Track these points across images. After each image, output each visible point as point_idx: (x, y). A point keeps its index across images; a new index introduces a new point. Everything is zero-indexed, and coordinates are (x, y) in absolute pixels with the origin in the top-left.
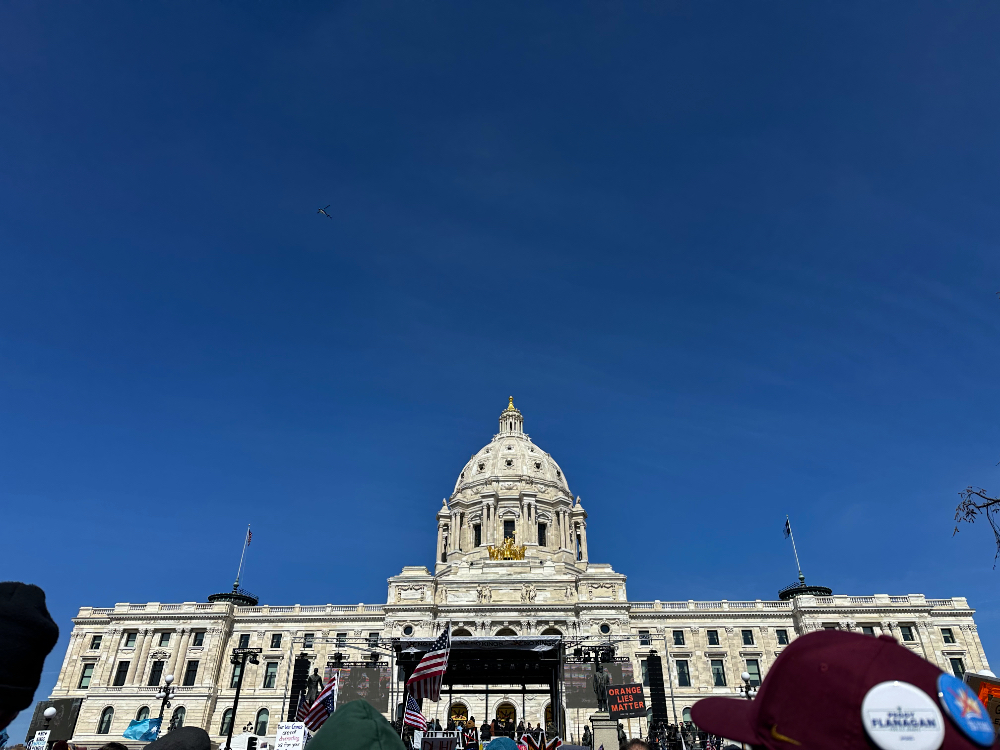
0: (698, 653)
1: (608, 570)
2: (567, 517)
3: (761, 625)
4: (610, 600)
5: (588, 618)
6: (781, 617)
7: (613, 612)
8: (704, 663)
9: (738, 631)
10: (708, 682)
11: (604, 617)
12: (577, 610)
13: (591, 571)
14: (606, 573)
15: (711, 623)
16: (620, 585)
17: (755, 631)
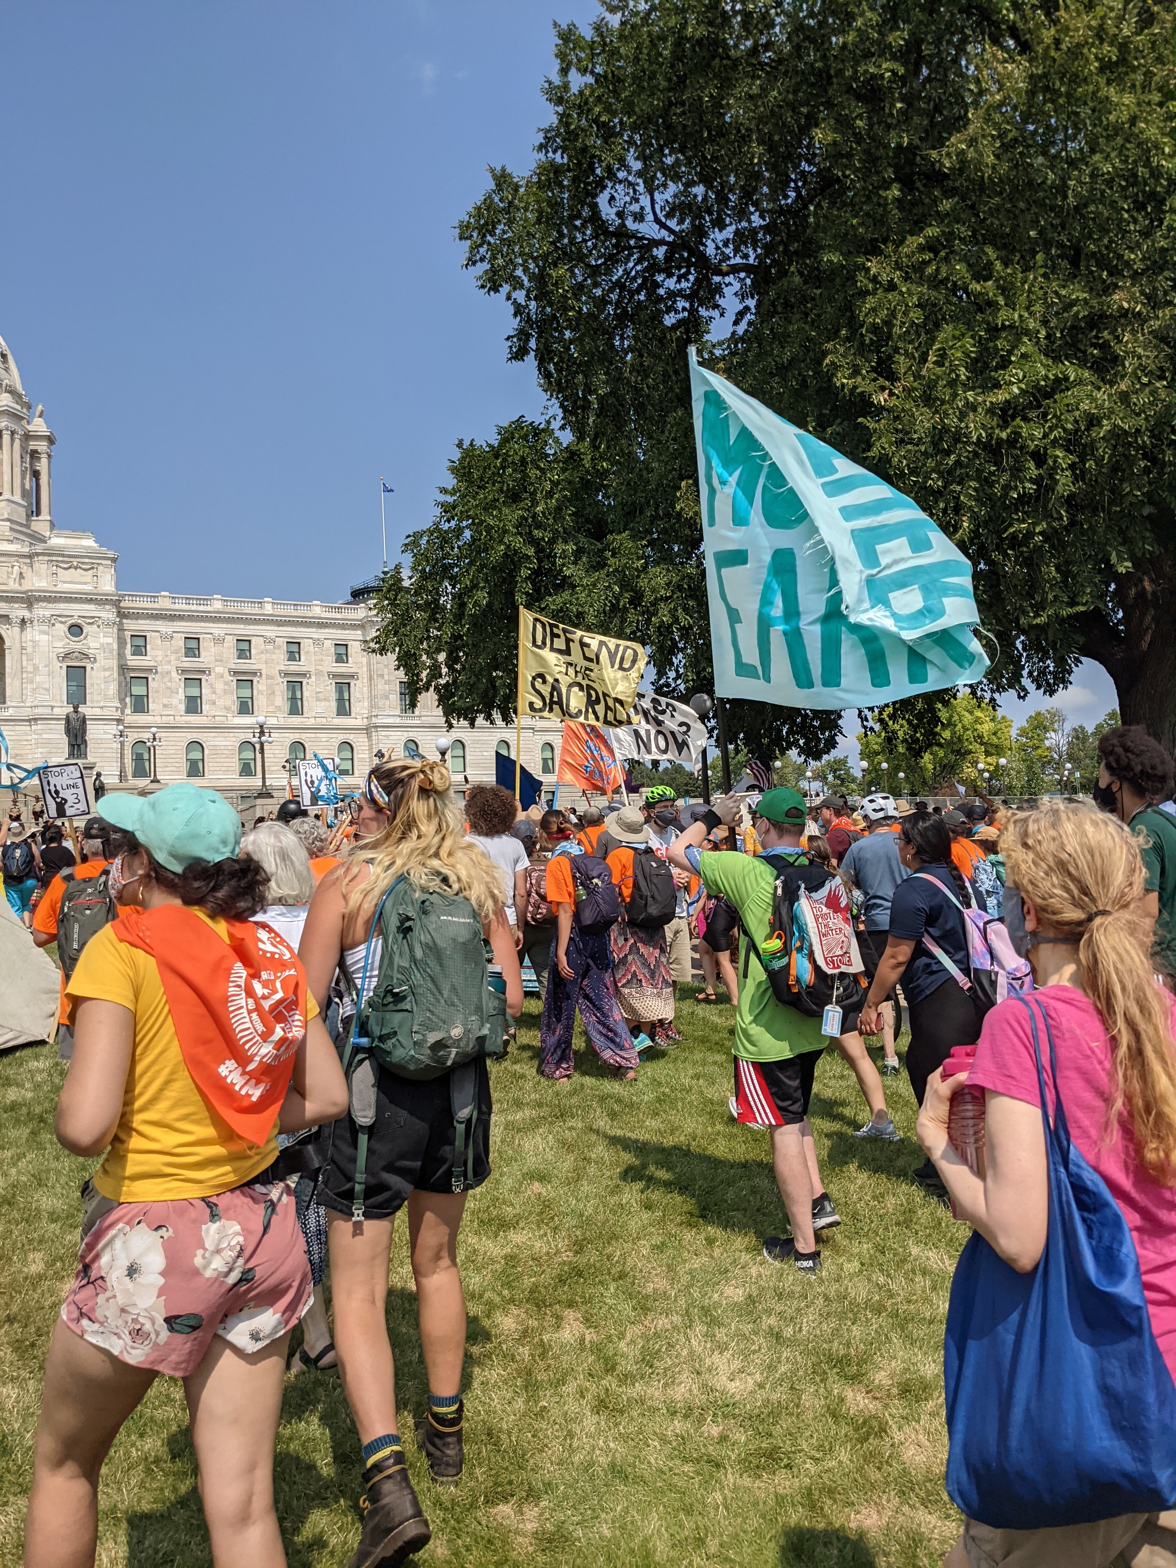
0: (219, 670)
1: (90, 542)
2: (17, 443)
3: (315, 636)
4: (88, 588)
5: (48, 613)
6: (343, 627)
7: (92, 607)
8: (226, 683)
9: (282, 642)
10: (228, 709)
11: (76, 614)
12: (29, 600)
13: (57, 541)
14: (83, 547)
15: (242, 630)
16: (106, 566)
17: (306, 645)
